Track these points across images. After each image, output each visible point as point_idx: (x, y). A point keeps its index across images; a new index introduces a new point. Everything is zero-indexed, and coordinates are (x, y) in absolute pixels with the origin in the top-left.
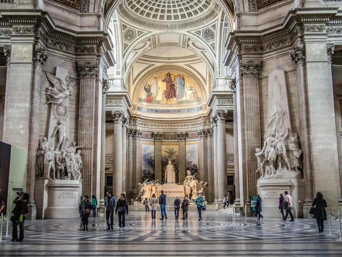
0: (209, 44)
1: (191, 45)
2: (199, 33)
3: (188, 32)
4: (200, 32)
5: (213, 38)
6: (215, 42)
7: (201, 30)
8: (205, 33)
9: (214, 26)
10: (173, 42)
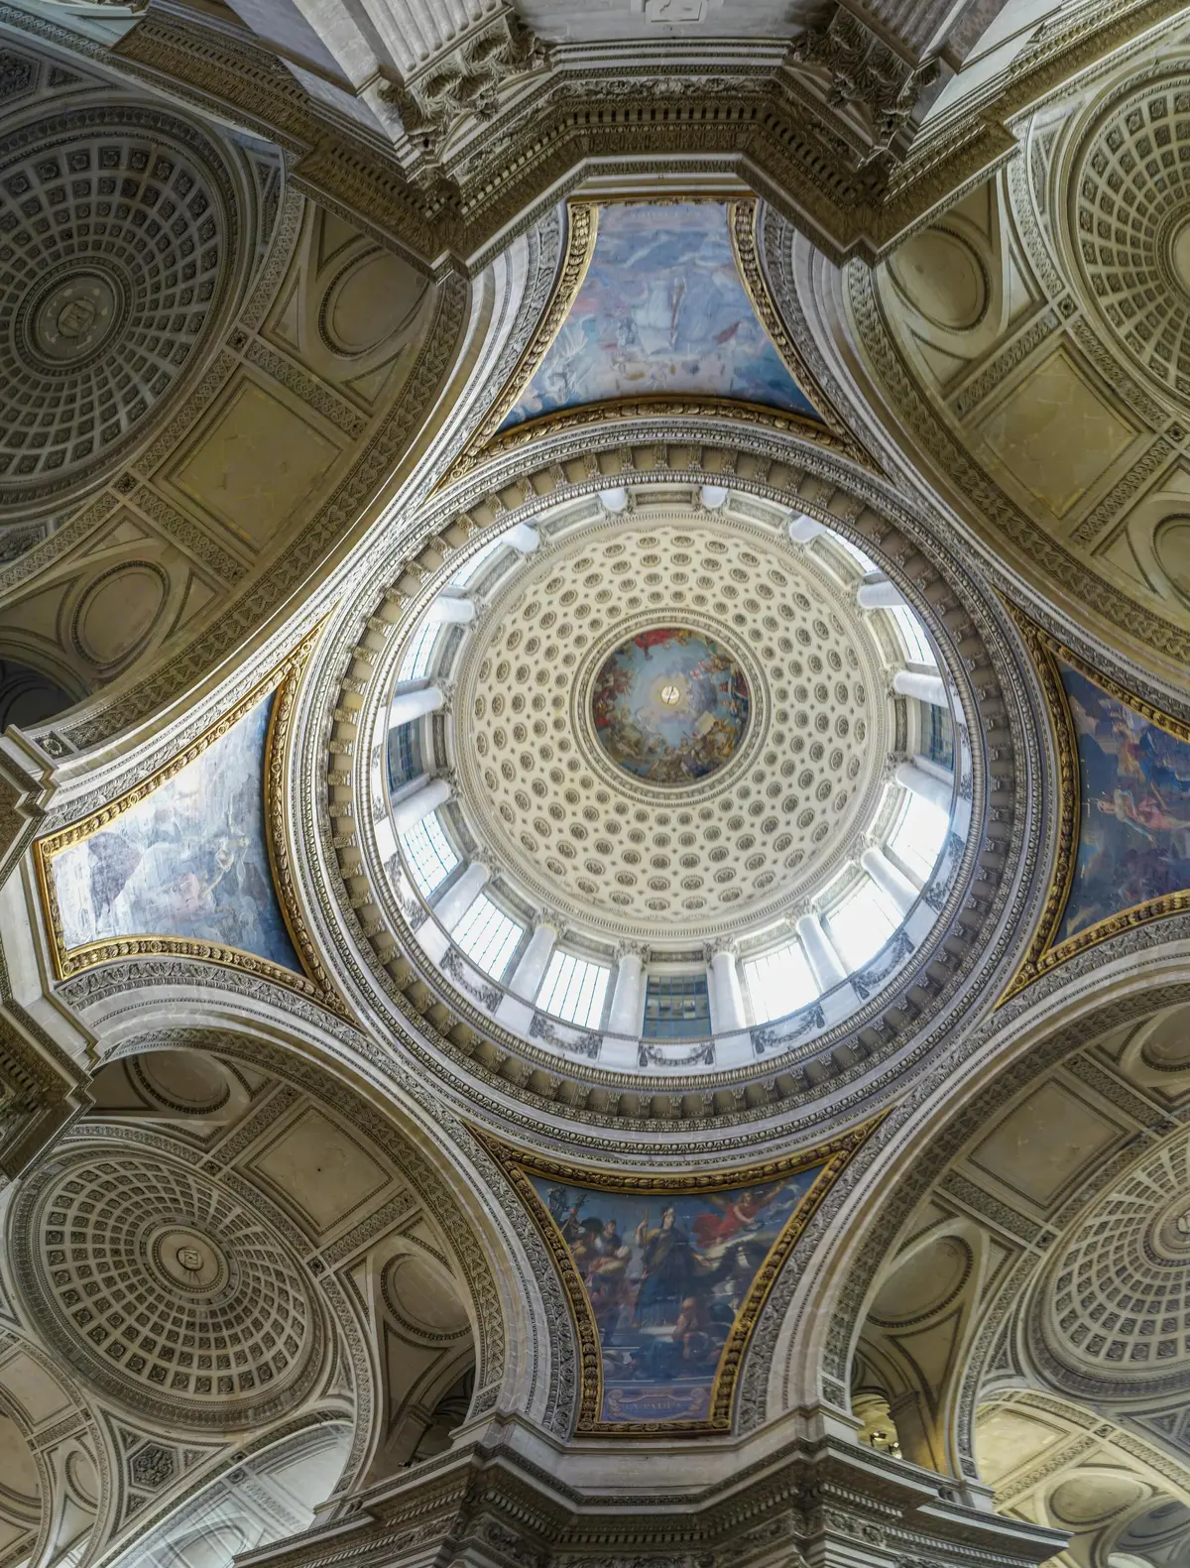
0: (127, 1490)
1: (59, 1458)
2: (128, 1439)
3: (106, 1414)
4: (136, 1439)
5: (155, 1484)
6: (152, 1497)
7: (146, 1437)
8: (147, 1453)
9: (192, 1458)
10: (26, 1404)
